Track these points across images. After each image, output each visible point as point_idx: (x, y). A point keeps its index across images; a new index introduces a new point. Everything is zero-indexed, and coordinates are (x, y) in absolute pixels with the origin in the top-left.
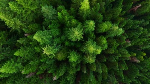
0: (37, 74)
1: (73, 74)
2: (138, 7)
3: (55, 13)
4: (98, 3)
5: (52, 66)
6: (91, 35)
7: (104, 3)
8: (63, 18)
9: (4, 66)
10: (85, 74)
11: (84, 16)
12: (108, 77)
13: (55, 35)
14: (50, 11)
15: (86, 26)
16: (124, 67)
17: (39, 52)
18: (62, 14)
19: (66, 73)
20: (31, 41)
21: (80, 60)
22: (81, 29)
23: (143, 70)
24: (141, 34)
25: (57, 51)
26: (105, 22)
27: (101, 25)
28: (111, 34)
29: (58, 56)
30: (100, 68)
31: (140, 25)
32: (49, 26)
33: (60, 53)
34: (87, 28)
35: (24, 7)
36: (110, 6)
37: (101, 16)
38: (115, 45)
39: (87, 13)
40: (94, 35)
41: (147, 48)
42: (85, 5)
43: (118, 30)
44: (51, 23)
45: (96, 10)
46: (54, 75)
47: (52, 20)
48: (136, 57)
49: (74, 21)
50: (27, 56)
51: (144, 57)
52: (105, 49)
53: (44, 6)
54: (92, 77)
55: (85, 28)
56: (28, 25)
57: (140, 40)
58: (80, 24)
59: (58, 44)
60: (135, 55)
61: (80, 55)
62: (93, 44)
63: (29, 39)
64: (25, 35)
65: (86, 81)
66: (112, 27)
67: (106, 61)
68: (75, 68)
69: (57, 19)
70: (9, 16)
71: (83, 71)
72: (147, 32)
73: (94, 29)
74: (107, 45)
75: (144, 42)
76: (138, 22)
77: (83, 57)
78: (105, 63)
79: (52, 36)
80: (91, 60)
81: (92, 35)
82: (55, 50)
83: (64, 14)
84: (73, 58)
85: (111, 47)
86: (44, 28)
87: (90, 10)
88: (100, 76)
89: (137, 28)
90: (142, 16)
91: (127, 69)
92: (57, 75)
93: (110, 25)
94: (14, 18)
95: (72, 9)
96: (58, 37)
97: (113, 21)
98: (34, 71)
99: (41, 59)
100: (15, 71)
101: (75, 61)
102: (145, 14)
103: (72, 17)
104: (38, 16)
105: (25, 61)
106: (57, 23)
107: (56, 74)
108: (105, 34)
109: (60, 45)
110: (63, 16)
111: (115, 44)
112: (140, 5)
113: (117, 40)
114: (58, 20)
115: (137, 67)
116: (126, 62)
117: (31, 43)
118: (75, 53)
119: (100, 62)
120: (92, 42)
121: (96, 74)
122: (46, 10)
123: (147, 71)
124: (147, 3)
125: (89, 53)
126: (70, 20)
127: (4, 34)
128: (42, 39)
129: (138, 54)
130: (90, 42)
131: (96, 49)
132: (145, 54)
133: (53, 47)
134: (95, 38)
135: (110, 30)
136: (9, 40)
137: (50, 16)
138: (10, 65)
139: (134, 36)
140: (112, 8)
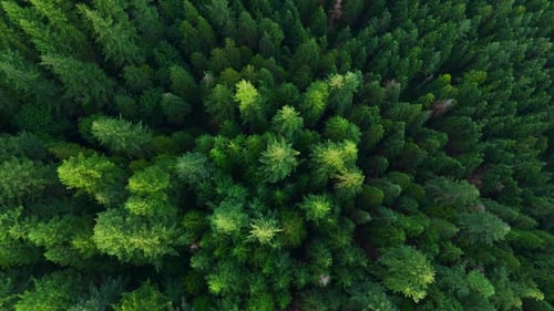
0: (283, 306)
1: (350, 244)
2: (338, 6)
3: (206, 158)
6: (307, 135)
7: (272, 59)
10: (372, 221)
13: (243, 198)
14: (196, 162)
16: (437, 140)
18: (220, 149)
21: (334, 203)
22: (279, 141)
23: (477, 110)
24: (396, 47)
26: (308, 89)
27: (306, 101)
28: (342, 100)
29: (288, 232)
30: (390, 183)
31: (380, 33)
32: (219, 191)
34: (287, 129)
36: (284, 52)
37: (289, 86)
38: (373, 114)
39: (261, 104)
40: (314, 132)
41: (438, 60)
42: (247, 93)
43: (344, 79)
44: (214, 184)
45: (269, 86)
46: (315, 277)
47: (211, 176)
48: (435, 100)
49: (254, 139)
50: (233, 282)
51: (453, 83)
52: (360, 137)
54: (392, 216)
55: (284, 133)
58: (268, 135)
59: (265, 212)
60: (431, 96)
64: (193, 247)
65: (390, 232)
67: (386, 161)
68: (342, 227)
69: (217, 167)
70: (143, 230)
73: (301, 119)
74: (354, 126)
75: (421, 57)
76: (367, 32)
77: (333, 190)
78: (391, 168)
79: (241, 202)
81: (309, 133)
83: (222, 144)
84: (320, 207)
85: (369, 125)
86: (209, 204)
87: (260, 95)
88: (407, 201)
90: (365, 12)
91: (446, 136)
92: (322, 271)
93: (323, 85)
95: (226, 124)
97: (321, 73)
99: (262, 269)
101: (328, 208)
103: (240, 137)
106: (224, 174)
107: (319, 274)
108: (330, 111)
109: (270, 212)
110: (224, 149)
111: (369, 113)
114: (221, 167)
115: (460, 115)
116: (429, 128)
119: (380, 177)
120: (323, 145)
121: (395, 204)
123: (486, 103)
128: (233, 218)
129: (437, 89)
130: (318, 150)
131: (343, 149)
132: (448, 77)
133: (262, 218)
136: (169, 290)
137: (203, 172)
139: (389, 64)
140: (293, 53)
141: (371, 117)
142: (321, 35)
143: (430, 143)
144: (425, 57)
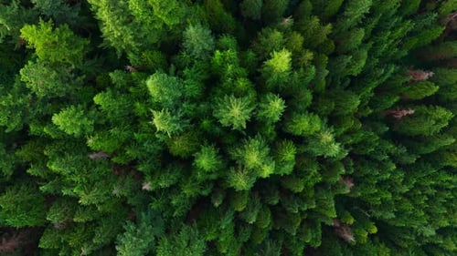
0: (114, 160)
1: (188, 196)
2: (405, 112)
3: (210, 49)
4: (313, 67)
5: (151, 159)
6: (268, 128)
7: (328, 72)
8: (223, 67)
9: (64, 113)
10: (215, 208)
11: (270, 80)
12: (263, 242)
13: (188, 94)
14: (201, 41)
15: (263, 105)
16: (312, 238)
17: (140, 114)
18: (224, 57)
19: (175, 188)
20: (134, 86)
21: (217, 172)
22: (250, 106)
24: (385, 177)
25: (178, 130)
26: (312, 114)
28: (313, 146)
29: (176, 143)
30: (256, 212)
32: (186, 72)
33: (182, 137)
34: (264, 109)
35: (155, 14)
36: (343, 81)
37: (309, 97)
38: (313, 177)
39: (279, 77)
40: (274, 133)
41: (387, 217)
42: (280, 61)
43: (330, 143)
44: (191, 65)
46: (148, 178)
47: (197, 59)
48: (350, 226)
49: (242, 83)
50: (112, 112)
51: (371, 236)
52: (285, 175)
53: (194, 26)
54: (226, 222)
55: (259, 108)
56: (143, 49)
57: (376, 191)
58: (252, 94)
59: (185, 117)
60: (352, 221)
61: (223, 162)
62: (260, 150)
63: (131, 78)
64: (129, 67)
65: (211, 226)
66: (319, 132)
67: (276, 202)
68: (200, 185)
69: (209, 61)
70: (118, 19)
71: (213, 201)
72: (401, 180)
73: (277, 118)
74: (292, 166)
75: (384, 201)
76: (390, 147)
77: (228, 167)
78: (272, 208)
79: (183, 94)
80: (241, 182)
81: (270, 130)
82: (175, 127)
83: (228, 58)
84: (206, 161)
85: (301, 178)
86: (172, 68)
87: (288, 74)
88: (247, 230)
89: (384, 161)
90: (410, 138)
91: (319, 244)
92: (154, 182)
94: (125, 27)
95: (251, 54)
96: (193, 100)
97: (333, 120)
98: (111, 151)
99: (136, 132)
100: (77, 132)
101: (207, 168)
102: (416, 136)
103: (242, 71)
104: (172, 38)
105: (102, 122)
106: (205, 70)
107: (152, 180)
108: (299, 140)
109: (188, 121)
110: (224, 61)
111: (312, 174)
112: (411, 112)
113: (324, 167)
114: (211, 65)
115: (343, 251)
117: (131, 89)
118: (213, 152)
119: (262, 201)
120: (262, 145)
121: (239, 222)
122: (195, 35)
124: (430, 113)
125: (243, 166)
126: (235, 77)
127: (85, 46)
128: (161, 91)
129: (360, 222)
130: (255, 143)
131: (263, 163)
132: (375, 230)
133: (174, 117)
134: (272, 138)
135: (313, 137)
136: (89, 63)
137: (197, 50)
138: (74, 116)
139: (367, 176)
140: (346, 89)
141: (309, 177)
142: (371, 107)
143: (306, 234)
144: (385, 205)
